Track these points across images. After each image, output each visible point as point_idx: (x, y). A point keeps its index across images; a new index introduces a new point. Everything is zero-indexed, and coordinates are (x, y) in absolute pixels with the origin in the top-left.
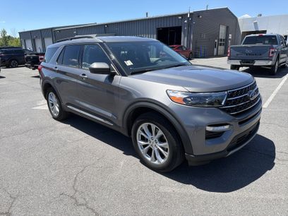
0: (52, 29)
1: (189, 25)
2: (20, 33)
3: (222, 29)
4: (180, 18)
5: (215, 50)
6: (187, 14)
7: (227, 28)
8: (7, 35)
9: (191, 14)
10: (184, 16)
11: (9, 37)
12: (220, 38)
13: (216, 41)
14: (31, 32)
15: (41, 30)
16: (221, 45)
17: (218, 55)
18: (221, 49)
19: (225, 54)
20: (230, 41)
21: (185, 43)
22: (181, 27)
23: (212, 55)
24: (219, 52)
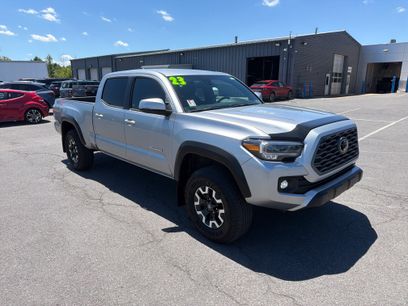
0: (112, 57)
1: (289, 54)
3: (338, 60)
4: (278, 45)
5: (327, 87)
6: (287, 41)
7: (346, 58)
8: (53, 62)
9: (292, 41)
10: (283, 42)
11: (55, 65)
12: (334, 71)
13: (328, 75)
14: (85, 60)
16: (335, 81)
17: (330, 95)
18: (336, 86)
19: (342, 93)
20: (349, 76)
21: (284, 78)
22: (278, 57)
23: (322, 95)
24: (332, 90)
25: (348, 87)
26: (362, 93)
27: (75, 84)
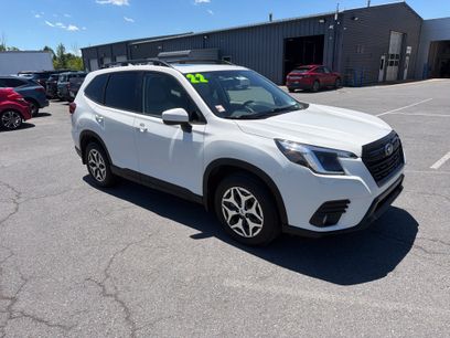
0: (127, 43)
1: (336, 32)
2: (82, 50)
3: (395, 39)
4: (322, 21)
5: (381, 72)
6: (333, 15)
7: (404, 36)
8: (66, 52)
9: (340, 15)
10: (328, 18)
11: (69, 55)
12: (391, 52)
13: (383, 57)
14: (97, 48)
15: (111, 45)
16: (392, 64)
17: (385, 82)
18: (392, 71)
19: (399, 80)
20: (407, 58)
21: (330, 62)
22: (323, 36)
23: (375, 82)
24: (388, 76)
25: (406, 71)
26: (424, 79)
27: (75, 76)
